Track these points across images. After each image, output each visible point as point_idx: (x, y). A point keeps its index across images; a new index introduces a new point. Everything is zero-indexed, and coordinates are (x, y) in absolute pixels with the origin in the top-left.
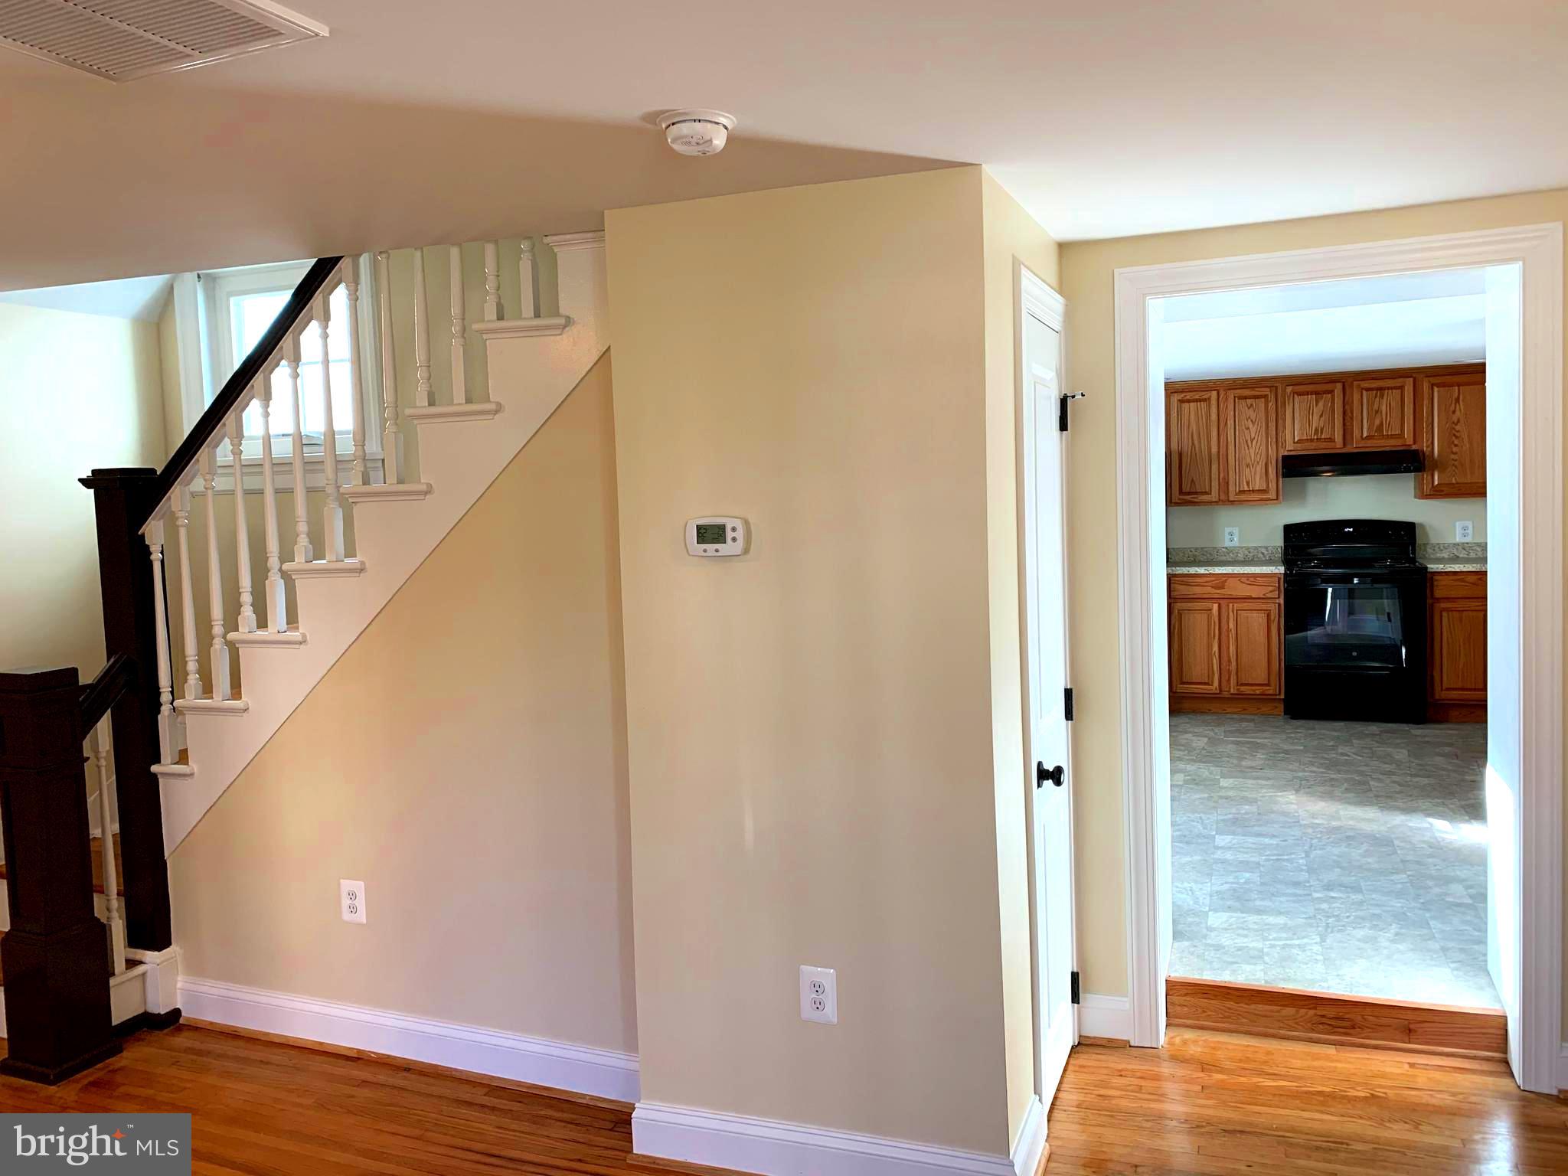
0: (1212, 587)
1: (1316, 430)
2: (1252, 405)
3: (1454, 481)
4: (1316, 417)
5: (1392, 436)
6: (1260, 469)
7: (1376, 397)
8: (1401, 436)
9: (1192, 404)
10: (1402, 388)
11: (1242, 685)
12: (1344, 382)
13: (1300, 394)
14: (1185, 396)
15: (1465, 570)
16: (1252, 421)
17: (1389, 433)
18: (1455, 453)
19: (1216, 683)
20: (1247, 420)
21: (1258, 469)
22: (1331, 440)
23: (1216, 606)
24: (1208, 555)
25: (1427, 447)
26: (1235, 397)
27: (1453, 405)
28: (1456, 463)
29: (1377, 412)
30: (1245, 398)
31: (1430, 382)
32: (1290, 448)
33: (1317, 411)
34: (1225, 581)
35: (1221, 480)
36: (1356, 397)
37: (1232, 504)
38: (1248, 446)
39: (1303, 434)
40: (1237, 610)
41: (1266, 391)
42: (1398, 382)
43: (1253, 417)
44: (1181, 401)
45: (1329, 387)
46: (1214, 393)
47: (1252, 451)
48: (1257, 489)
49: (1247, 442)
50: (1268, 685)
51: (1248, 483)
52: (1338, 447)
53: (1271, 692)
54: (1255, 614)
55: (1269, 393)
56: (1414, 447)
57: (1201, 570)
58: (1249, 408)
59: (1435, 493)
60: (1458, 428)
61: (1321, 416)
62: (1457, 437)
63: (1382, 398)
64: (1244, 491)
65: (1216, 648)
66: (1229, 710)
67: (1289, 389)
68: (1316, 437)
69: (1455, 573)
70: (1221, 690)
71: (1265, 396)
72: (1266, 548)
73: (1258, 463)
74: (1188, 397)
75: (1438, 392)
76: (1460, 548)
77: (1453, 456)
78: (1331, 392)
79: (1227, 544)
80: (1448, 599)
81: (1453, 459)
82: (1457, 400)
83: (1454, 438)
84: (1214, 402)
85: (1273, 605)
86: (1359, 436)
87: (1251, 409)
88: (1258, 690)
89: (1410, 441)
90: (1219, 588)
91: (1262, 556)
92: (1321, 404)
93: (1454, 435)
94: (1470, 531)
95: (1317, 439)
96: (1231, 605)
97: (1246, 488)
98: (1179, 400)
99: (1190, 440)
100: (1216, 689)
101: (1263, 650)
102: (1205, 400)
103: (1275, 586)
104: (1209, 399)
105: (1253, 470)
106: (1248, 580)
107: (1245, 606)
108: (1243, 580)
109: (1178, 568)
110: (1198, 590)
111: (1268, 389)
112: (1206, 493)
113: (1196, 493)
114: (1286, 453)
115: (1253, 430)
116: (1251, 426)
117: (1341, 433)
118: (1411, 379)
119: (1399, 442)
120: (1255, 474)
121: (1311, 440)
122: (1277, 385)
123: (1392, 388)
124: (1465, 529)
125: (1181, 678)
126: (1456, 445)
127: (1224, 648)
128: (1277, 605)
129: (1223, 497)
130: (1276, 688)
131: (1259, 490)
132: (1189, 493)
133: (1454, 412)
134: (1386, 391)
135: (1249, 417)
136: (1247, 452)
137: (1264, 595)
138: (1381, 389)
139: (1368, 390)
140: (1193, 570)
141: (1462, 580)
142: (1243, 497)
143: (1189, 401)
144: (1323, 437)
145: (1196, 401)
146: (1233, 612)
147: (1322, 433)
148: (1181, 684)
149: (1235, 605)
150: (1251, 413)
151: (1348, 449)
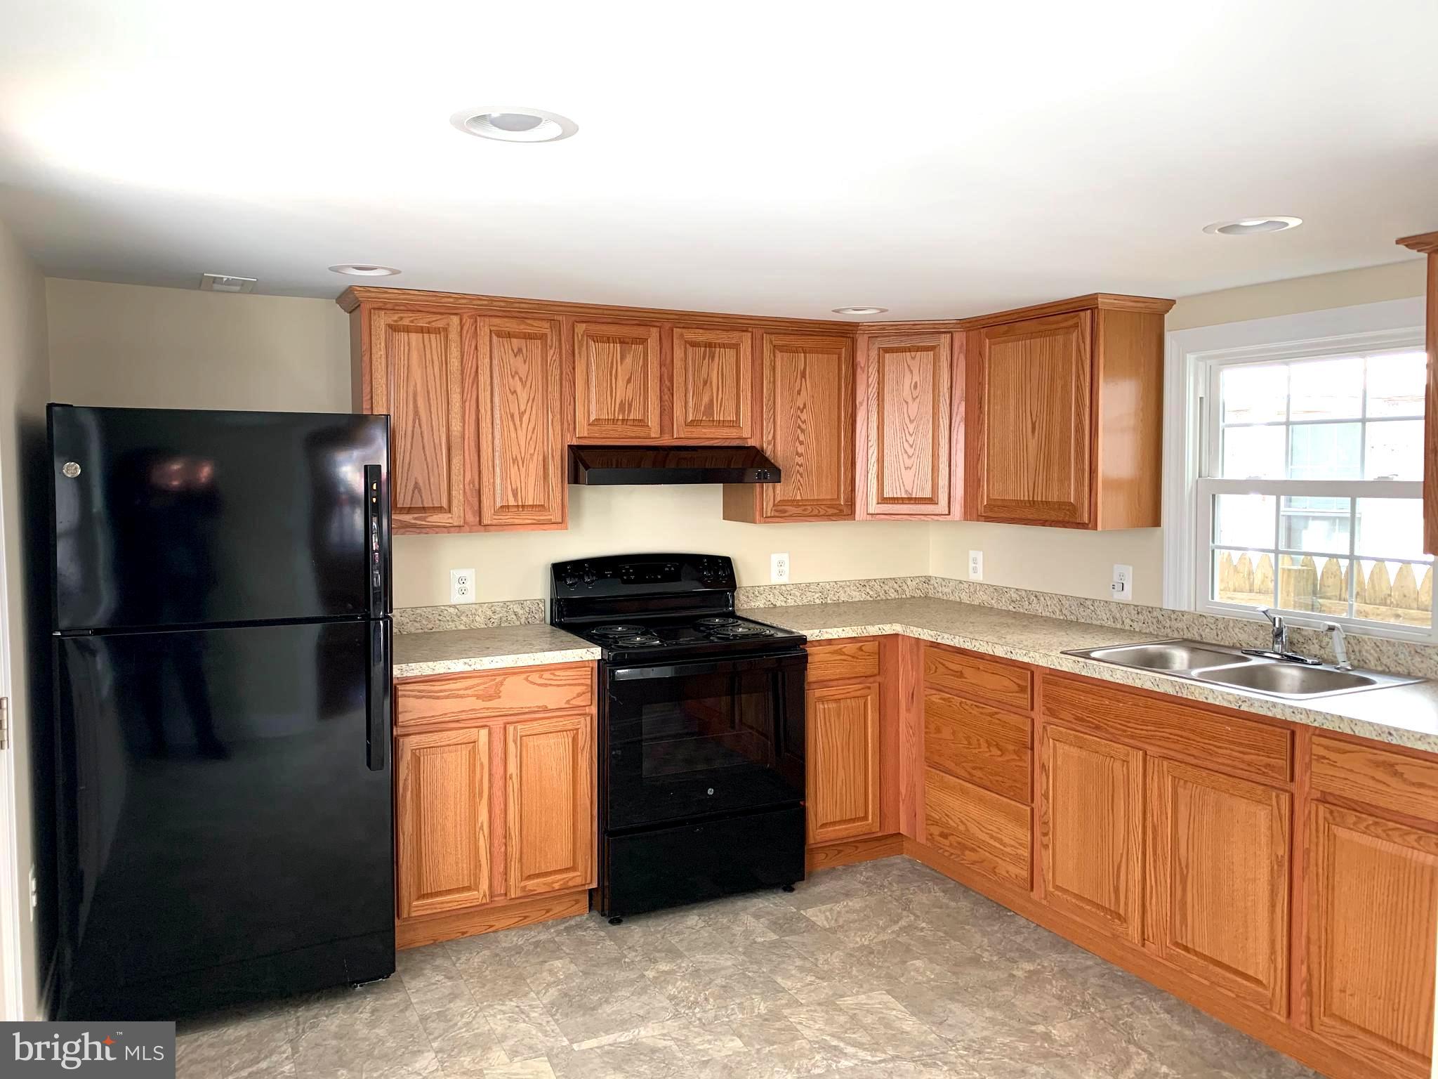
0: (478, 697)
1: (622, 404)
2: (520, 350)
3: (799, 498)
4: (621, 383)
5: (722, 424)
6: (534, 466)
7: (704, 358)
8: (735, 424)
9: (413, 336)
10: (736, 347)
11: (529, 877)
12: (660, 327)
13: (597, 339)
14: (401, 318)
15: (843, 635)
16: (521, 379)
17: (722, 419)
18: (800, 455)
19: (484, 886)
20: (513, 377)
21: (532, 466)
22: (641, 423)
23: (484, 733)
24: (424, 622)
25: (769, 443)
26: (491, 331)
27: (799, 381)
28: (801, 470)
29: (705, 383)
30: (509, 335)
31: (771, 342)
32: (583, 434)
33: (622, 371)
34: (502, 683)
35: (467, 487)
36: (678, 353)
37: (486, 531)
38: (515, 425)
39: (601, 409)
40: (521, 737)
41: (545, 327)
42: (734, 337)
43: (523, 374)
44: (394, 328)
45: (639, 332)
46: (455, 320)
47: (522, 434)
48: (531, 503)
49: (512, 416)
50: (573, 869)
51: (515, 495)
52: (653, 435)
53: (579, 881)
54: (552, 739)
55: (548, 331)
56: (751, 443)
57: (457, 666)
58: (515, 356)
59: (777, 514)
60: (804, 417)
61: (629, 381)
62: (803, 431)
63: (713, 360)
64: (508, 507)
65: (483, 816)
66: (498, 925)
67: (580, 328)
68: (620, 418)
69: (830, 642)
70: (491, 897)
71: (543, 337)
72: (521, 603)
73: (532, 455)
74: (406, 322)
75: (782, 359)
76: (776, 592)
77: (799, 460)
78: (643, 341)
79: (456, 599)
80: (823, 683)
81: (798, 464)
82: (803, 375)
83: (799, 431)
84: (454, 335)
85: (582, 719)
86: (682, 420)
87: (520, 359)
88: (557, 881)
89: (746, 433)
90: (490, 698)
91: (514, 617)
92: (629, 360)
93: (799, 427)
94: (786, 568)
95: (623, 420)
96: (511, 728)
97: (512, 502)
98: (390, 326)
99: (411, 406)
100: (485, 896)
101: (566, 806)
102: (437, 331)
103: (587, 685)
104: (446, 330)
105: (523, 470)
106: (541, 677)
107: (537, 727)
108: (534, 677)
109: (413, 665)
110: (449, 706)
111: (547, 325)
112: (440, 509)
113: (424, 509)
114: (575, 442)
115: (523, 395)
116: (519, 389)
117: (657, 412)
118: (750, 334)
119: (733, 433)
120: (527, 475)
121: (614, 421)
122: (560, 318)
123: (724, 346)
124: (781, 564)
125: (419, 888)
126: (801, 443)
127: (498, 810)
128: (588, 719)
129: (471, 518)
130: (586, 874)
131: (532, 506)
132: (409, 510)
133: (799, 393)
134: (718, 349)
135: (516, 373)
136: (513, 435)
137: (568, 702)
138: (709, 345)
139: (694, 344)
140: (440, 667)
141: (840, 652)
142: (506, 518)
143: (407, 330)
144: (631, 417)
145: (421, 330)
146: (515, 742)
147: (629, 411)
148: (418, 899)
149: (519, 726)
150: (518, 363)
151: (667, 441)
